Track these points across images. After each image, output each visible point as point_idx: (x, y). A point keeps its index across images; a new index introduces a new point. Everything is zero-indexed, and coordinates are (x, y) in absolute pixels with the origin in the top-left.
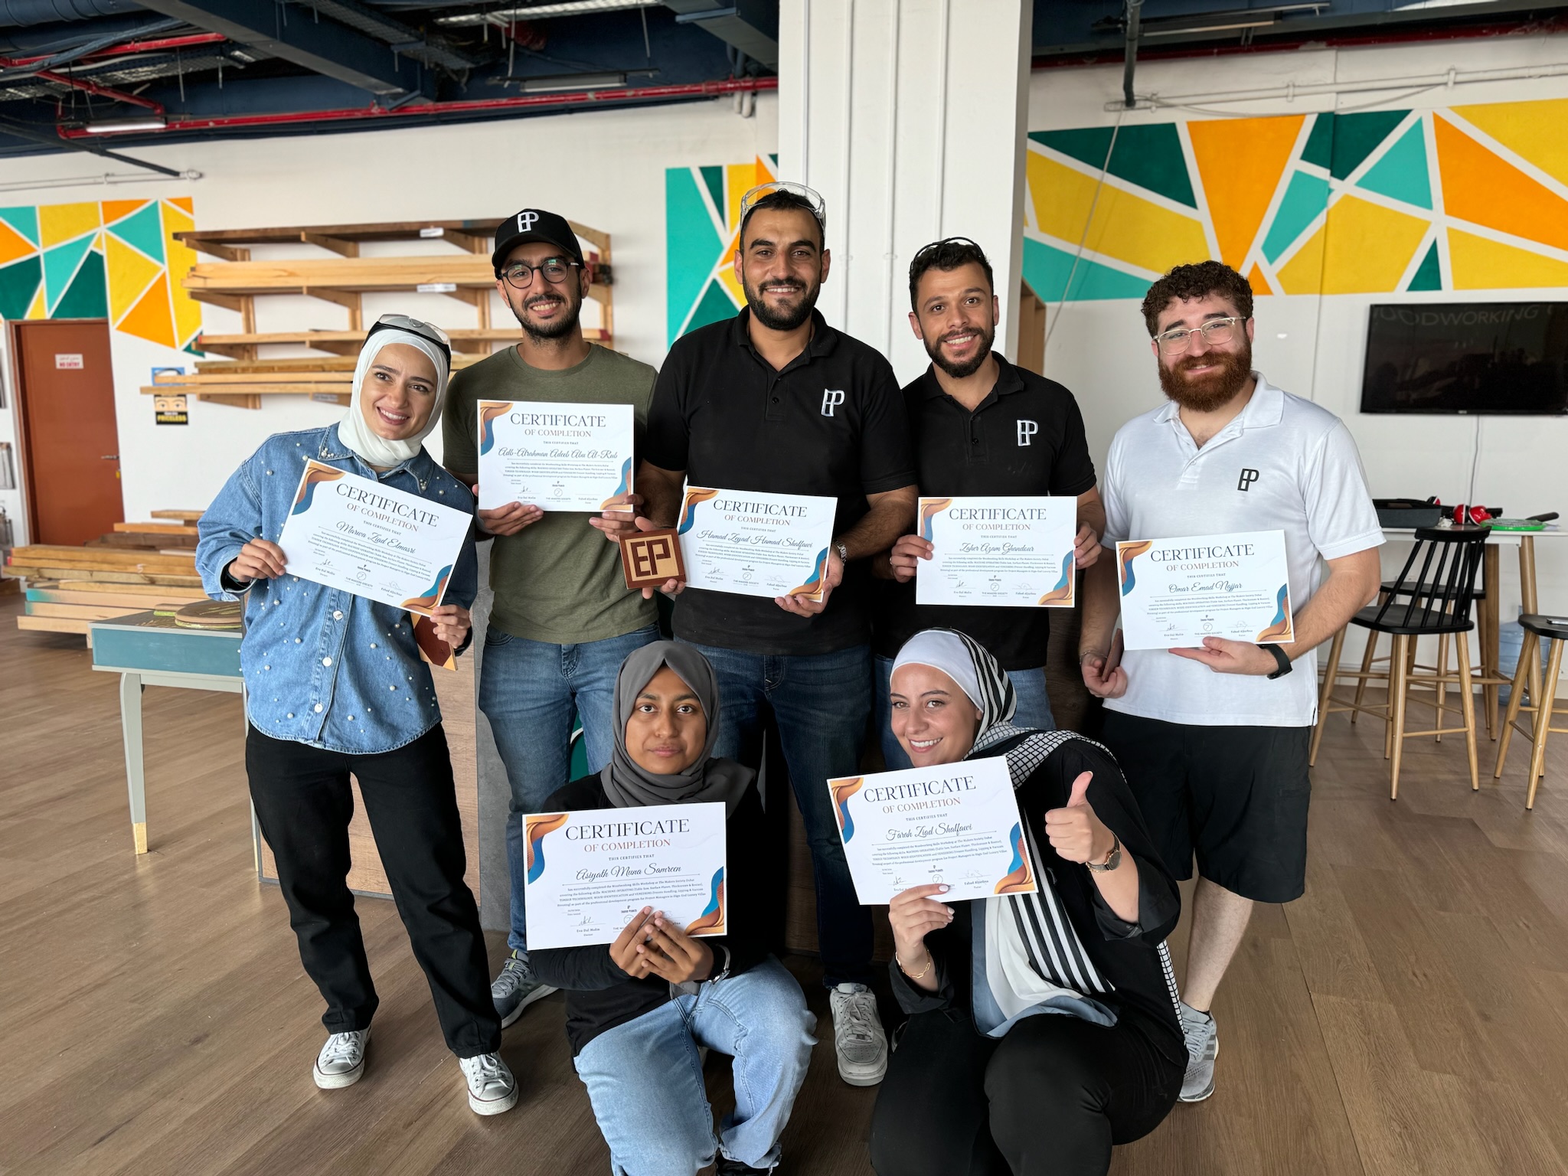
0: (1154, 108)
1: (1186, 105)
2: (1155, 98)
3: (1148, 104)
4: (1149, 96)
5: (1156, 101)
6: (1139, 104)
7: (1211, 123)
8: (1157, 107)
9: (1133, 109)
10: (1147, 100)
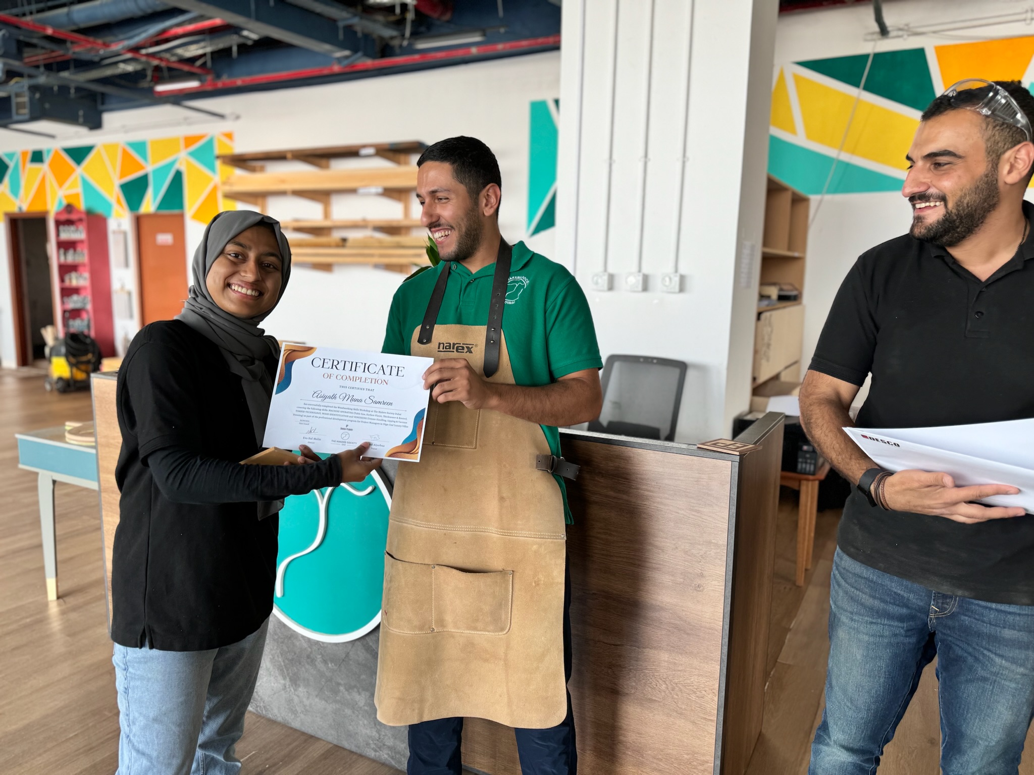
0: (905, 37)
1: (934, 32)
2: (906, 28)
3: (900, 33)
4: (901, 26)
5: (907, 30)
6: (892, 34)
7: (956, 46)
8: (909, 35)
9: (887, 38)
10: (900, 29)
